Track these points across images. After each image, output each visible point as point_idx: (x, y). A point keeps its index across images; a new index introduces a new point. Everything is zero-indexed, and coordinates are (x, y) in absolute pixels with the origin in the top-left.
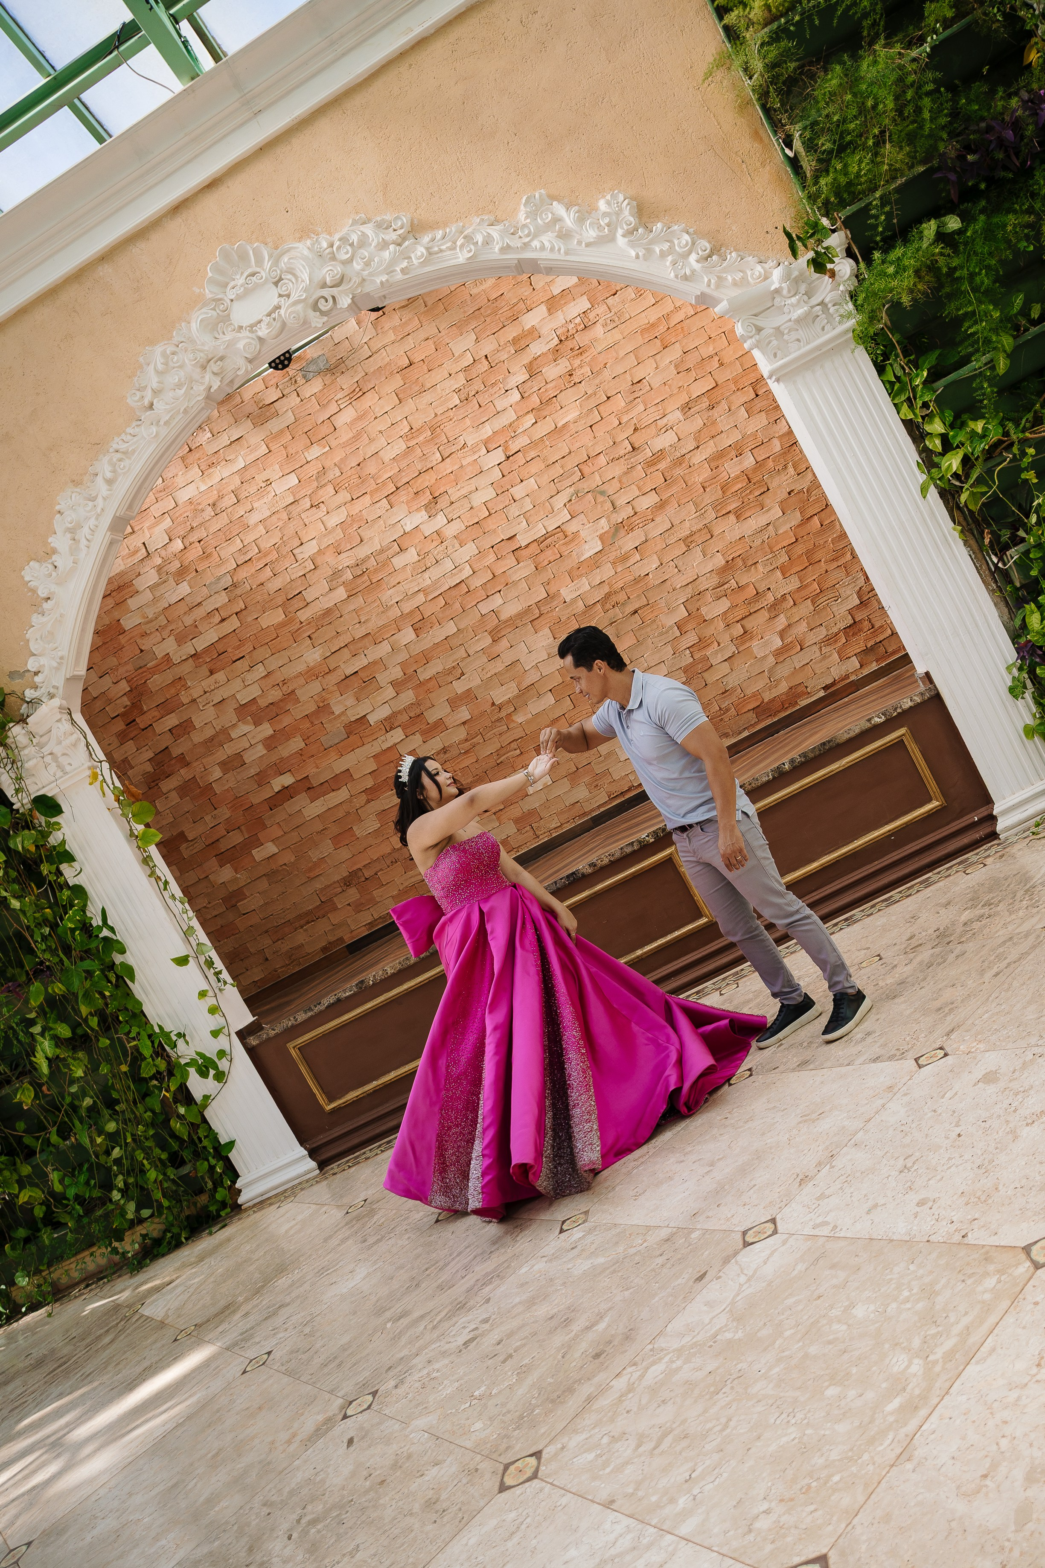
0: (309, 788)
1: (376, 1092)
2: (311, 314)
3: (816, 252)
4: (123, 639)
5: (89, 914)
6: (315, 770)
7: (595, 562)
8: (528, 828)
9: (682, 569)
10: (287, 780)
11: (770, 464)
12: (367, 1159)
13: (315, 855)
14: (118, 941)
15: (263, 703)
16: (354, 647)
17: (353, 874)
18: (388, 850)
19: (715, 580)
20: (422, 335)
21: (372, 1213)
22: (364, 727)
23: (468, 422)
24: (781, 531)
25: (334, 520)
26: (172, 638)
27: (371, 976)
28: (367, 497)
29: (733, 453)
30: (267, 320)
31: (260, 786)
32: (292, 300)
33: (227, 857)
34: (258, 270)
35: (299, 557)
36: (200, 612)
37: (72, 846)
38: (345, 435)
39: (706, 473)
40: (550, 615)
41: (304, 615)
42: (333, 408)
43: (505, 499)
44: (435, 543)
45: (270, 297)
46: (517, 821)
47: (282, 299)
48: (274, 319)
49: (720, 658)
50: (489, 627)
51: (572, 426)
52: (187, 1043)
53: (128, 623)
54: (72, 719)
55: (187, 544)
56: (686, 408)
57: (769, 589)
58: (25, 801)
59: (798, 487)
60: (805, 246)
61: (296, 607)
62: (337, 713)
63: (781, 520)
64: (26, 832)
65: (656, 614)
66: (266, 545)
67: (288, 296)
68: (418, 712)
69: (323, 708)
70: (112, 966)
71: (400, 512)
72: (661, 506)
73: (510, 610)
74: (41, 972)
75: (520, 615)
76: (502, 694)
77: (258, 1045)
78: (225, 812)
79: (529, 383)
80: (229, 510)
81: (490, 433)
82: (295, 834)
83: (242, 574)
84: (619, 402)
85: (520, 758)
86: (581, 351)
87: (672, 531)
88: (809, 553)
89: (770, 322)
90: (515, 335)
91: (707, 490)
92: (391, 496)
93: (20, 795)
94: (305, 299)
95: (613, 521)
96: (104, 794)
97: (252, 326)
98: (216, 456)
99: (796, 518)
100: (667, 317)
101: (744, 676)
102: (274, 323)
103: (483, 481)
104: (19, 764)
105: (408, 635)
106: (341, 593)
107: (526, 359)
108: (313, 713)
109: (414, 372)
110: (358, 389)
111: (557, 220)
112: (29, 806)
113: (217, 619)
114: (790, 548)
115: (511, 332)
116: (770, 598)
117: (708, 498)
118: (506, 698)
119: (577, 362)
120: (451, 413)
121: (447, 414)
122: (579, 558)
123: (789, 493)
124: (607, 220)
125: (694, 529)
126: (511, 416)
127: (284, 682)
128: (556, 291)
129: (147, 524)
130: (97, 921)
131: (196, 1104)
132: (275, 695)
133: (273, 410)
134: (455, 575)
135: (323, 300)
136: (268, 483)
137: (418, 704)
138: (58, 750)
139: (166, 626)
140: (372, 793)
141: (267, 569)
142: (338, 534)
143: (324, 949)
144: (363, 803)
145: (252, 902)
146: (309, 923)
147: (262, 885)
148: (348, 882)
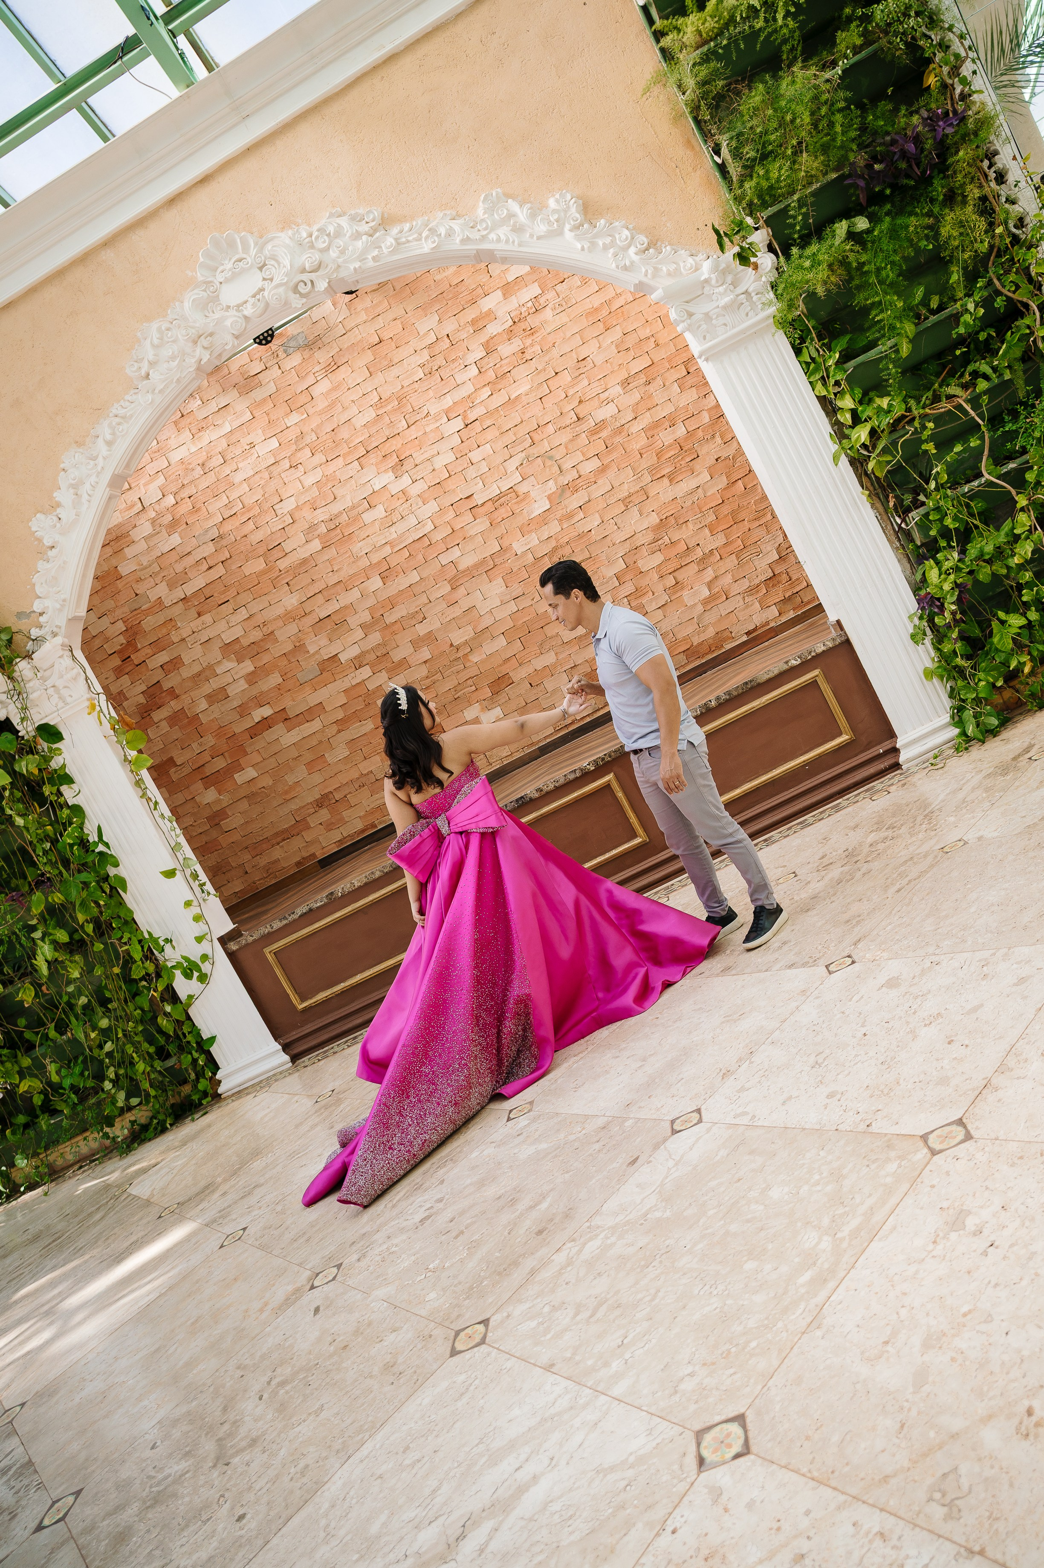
0: (286, 719)
1: (343, 993)
2: (292, 296)
3: (741, 247)
4: (120, 584)
5: (86, 831)
6: (291, 703)
7: (544, 519)
9: (621, 526)
10: (267, 711)
11: (700, 433)
12: (335, 1053)
13: (290, 779)
14: (111, 855)
15: (245, 642)
16: (327, 593)
17: (325, 797)
18: (357, 775)
19: (650, 537)
20: (391, 315)
21: (339, 1102)
22: (336, 665)
23: (431, 393)
24: (709, 494)
25: (310, 480)
26: (164, 583)
27: (341, 888)
28: (340, 459)
29: (667, 424)
30: (252, 300)
31: (241, 717)
32: (275, 283)
33: (213, 780)
34: (244, 256)
35: (279, 512)
36: (189, 561)
37: (71, 770)
38: (321, 404)
39: (643, 441)
40: (503, 566)
41: (283, 564)
42: (311, 380)
43: (464, 462)
44: (401, 501)
45: (255, 280)
47: (266, 282)
48: (259, 300)
49: (654, 606)
50: (449, 576)
51: (523, 398)
52: (174, 948)
53: (124, 569)
54: (73, 655)
55: (179, 499)
56: (626, 383)
57: (698, 545)
58: (30, 729)
59: (724, 455)
60: (732, 242)
61: (276, 556)
62: (312, 652)
63: (709, 483)
64: (30, 756)
65: (597, 566)
66: (249, 500)
67: (271, 280)
68: (384, 652)
69: (299, 648)
70: (106, 878)
71: (370, 472)
72: (603, 469)
73: (467, 562)
74: (42, 882)
75: (476, 566)
76: (459, 637)
77: (237, 950)
78: (210, 740)
79: (486, 359)
80: (217, 470)
81: (451, 403)
82: (272, 760)
83: (228, 527)
84: (566, 378)
85: (475, 694)
86: (532, 331)
87: (612, 492)
88: (734, 513)
89: (701, 308)
90: (474, 316)
91: (644, 456)
92: (362, 459)
93: (25, 723)
94: (287, 282)
95: (560, 483)
96: (101, 723)
97: (238, 306)
98: (206, 421)
99: (723, 482)
100: (608, 303)
101: (676, 621)
102: (259, 304)
103: (444, 446)
104: (25, 695)
105: (376, 583)
106: (316, 545)
107: (483, 337)
108: (290, 652)
109: (383, 349)
110: (333, 364)
111: (511, 215)
112: (33, 733)
113: (205, 566)
114: (717, 508)
115: (470, 314)
116: (699, 553)
117: (645, 464)
118: (463, 640)
119: (529, 341)
120: (416, 385)
121: (412, 386)
122: (529, 515)
123: (717, 460)
124: (556, 216)
125: (632, 491)
126: (469, 388)
127: (264, 624)
128: (510, 278)
129: (142, 482)
130: (93, 838)
131: (181, 1003)
132: (256, 635)
133: (257, 381)
134: (418, 529)
135: (302, 284)
136: (252, 446)
137: (384, 644)
138: (60, 683)
139: (158, 573)
140: (342, 724)
141: (251, 522)
142: (315, 492)
143: (298, 864)
144: (334, 733)
145: (234, 821)
146: (284, 840)
147: (244, 805)
148: (320, 804)
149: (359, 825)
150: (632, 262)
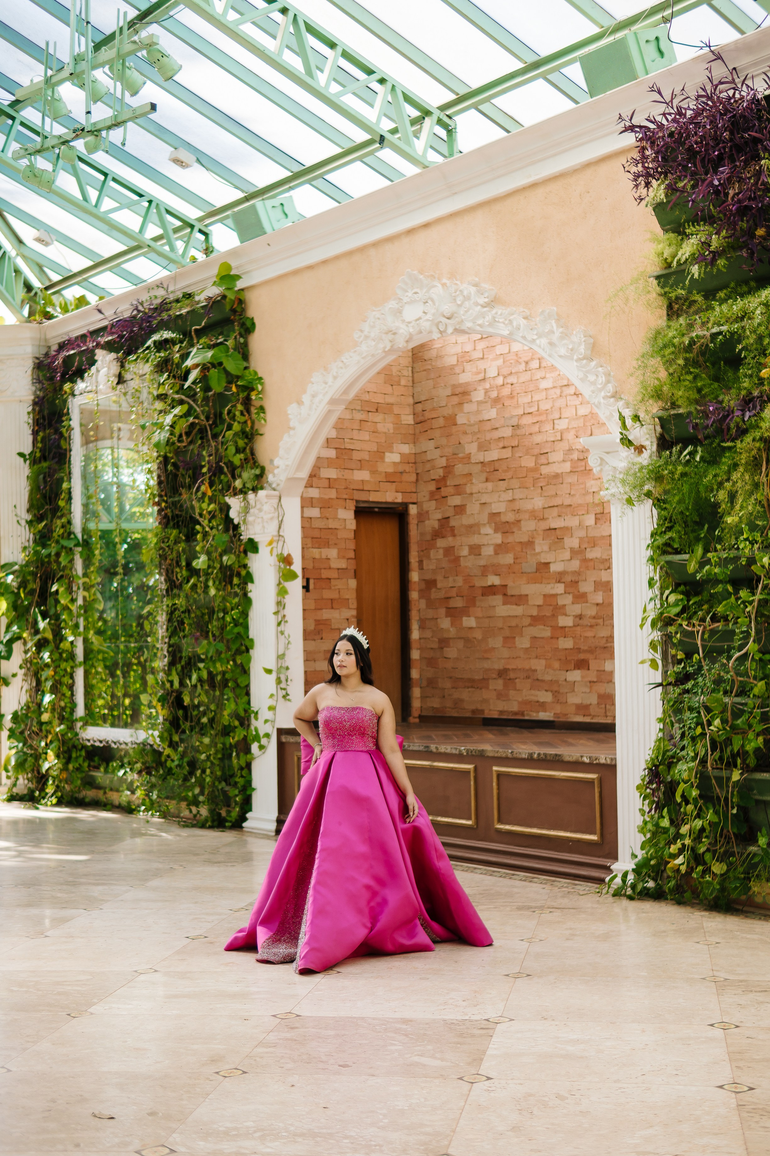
0: (505, 594)
4: (454, 429)
6: (511, 583)
8: (603, 706)
10: (497, 580)
13: (492, 643)
15: (504, 518)
16: (562, 509)
17: (506, 670)
18: (527, 667)
22: (546, 571)
26: (477, 444)
30: (415, 323)
31: (482, 575)
32: (428, 317)
33: (451, 612)
34: (419, 291)
35: (556, 427)
41: (545, 470)
45: (419, 310)
46: (600, 697)
47: (424, 315)
48: (418, 324)
53: (461, 419)
54: (280, 502)
55: (505, 383)
61: (542, 462)
62: (537, 551)
66: (544, 406)
68: (577, 580)
69: (530, 544)
78: (459, 581)
80: (533, 371)
82: (487, 620)
83: (525, 420)
94: (434, 319)
97: (409, 323)
105: (590, 520)
106: (567, 467)
108: (525, 543)
113: (501, 445)
127: (519, 511)
129: (491, 357)
132: (510, 517)
135: (441, 324)
137: (578, 573)
139: (476, 433)
140: (536, 620)
141: (537, 425)
142: (580, 423)
143: (473, 712)
144: (527, 624)
145: (451, 652)
146: (472, 687)
147: (461, 644)
148: (502, 673)
149: (515, 708)
150: (600, 403)
